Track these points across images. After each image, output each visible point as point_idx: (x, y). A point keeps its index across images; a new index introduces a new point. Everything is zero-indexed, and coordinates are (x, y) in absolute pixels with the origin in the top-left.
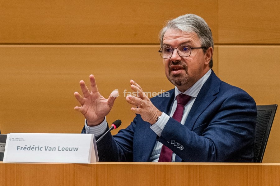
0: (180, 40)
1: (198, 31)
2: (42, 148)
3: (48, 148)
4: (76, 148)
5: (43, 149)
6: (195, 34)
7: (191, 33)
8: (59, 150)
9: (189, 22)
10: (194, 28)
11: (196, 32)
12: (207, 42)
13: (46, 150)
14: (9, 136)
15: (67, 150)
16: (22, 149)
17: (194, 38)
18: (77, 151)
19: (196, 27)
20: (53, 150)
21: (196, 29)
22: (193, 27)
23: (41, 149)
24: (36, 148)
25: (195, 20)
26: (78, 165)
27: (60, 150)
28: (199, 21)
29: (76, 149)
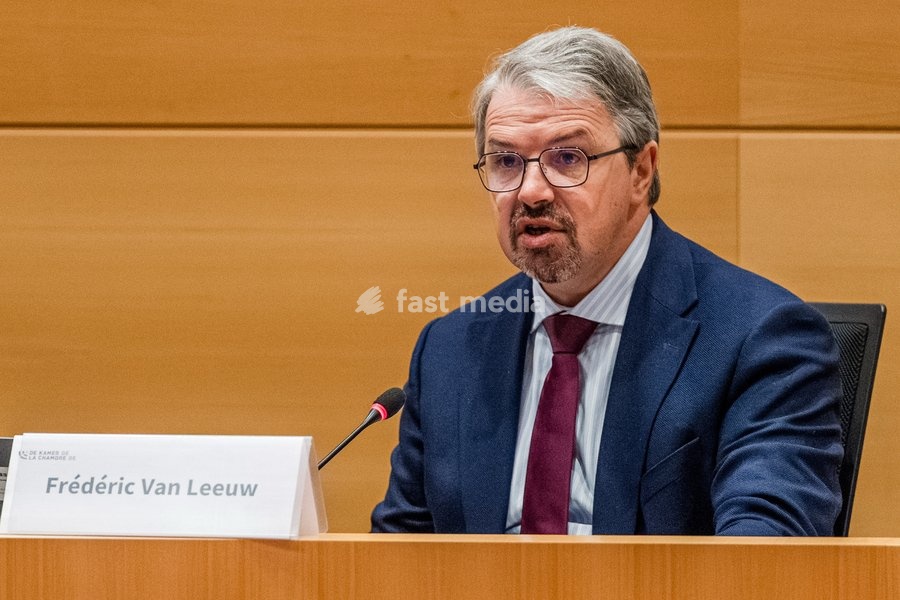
0: (551, 128)
1: (608, 91)
2: (133, 484)
3: (154, 487)
4: (249, 486)
5: (138, 489)
6: (599, 103)
7: (585, 102)
8: (190, 493)
9: (576, 61)
10: (593, 83)
11: (603, 97)
12: (640, 128)
13: (146, 492)
14: (21, 443)
15: (218, 492)
16: (66, 487)
17: (596, 117)
18: (252, 494)
19: (602, 78)
20: (170, 493)
21: (602, 85)
22: (592, 79)
23: (130, 489)
24: (111, 485)
25: (597, 55)
26: (257, 544)
27: (195, 494)
28: (610, 55)
29: (250, 490)
